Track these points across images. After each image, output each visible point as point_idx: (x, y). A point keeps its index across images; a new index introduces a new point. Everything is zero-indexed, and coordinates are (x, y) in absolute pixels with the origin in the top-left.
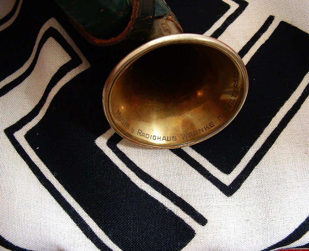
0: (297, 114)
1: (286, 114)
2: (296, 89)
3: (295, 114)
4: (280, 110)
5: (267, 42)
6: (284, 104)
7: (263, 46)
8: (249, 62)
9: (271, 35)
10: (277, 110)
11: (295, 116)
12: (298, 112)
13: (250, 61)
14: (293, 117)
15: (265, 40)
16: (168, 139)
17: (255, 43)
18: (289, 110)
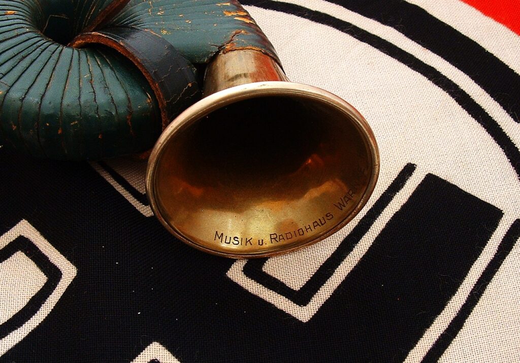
0: (457, 340)
1: (436, 342)
2: (457, 291)
3: (452, 340)
4: (426, 334)
5: (405, 207)
6: (433, 323)
7: (397, 216)
8: (370, 248)
9: (411, 194)
10: (419, 335)
11: (453, 342)
12: (458, 335)
13: (372, 246)
14: (448, 345)
15: (401, 205)
16: (321, 222)
17: (382, 211)
18: (442, 333)
